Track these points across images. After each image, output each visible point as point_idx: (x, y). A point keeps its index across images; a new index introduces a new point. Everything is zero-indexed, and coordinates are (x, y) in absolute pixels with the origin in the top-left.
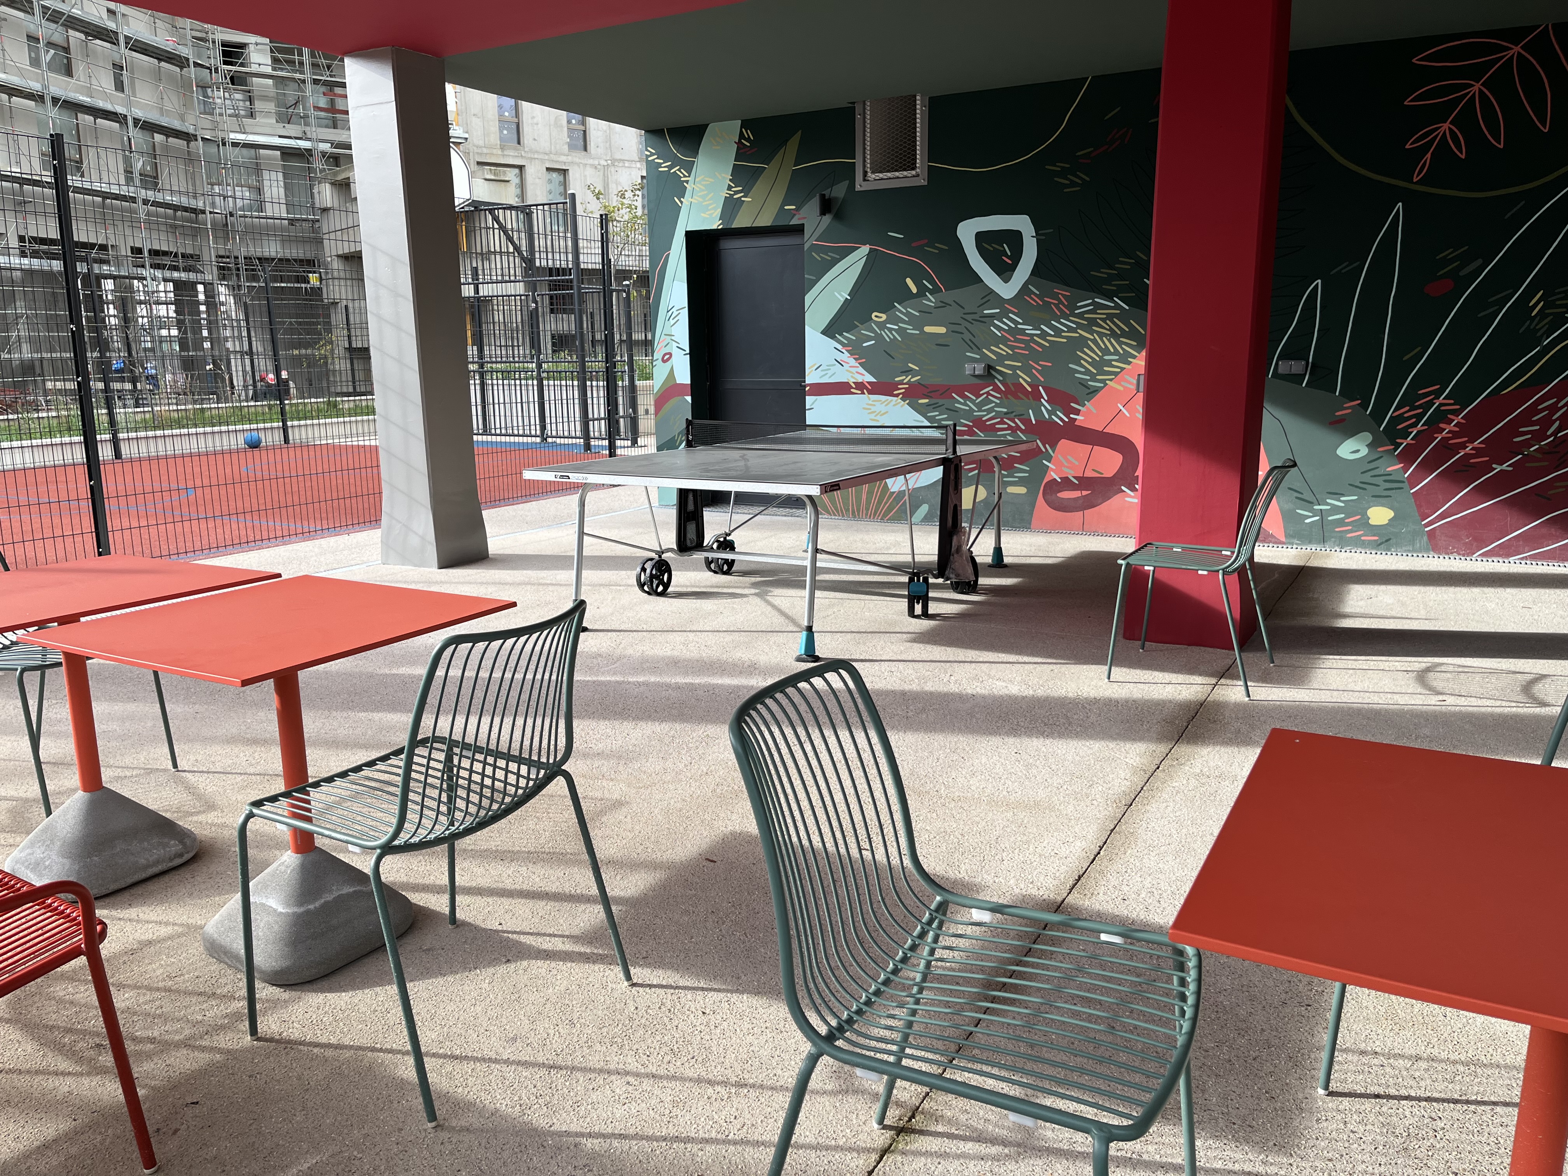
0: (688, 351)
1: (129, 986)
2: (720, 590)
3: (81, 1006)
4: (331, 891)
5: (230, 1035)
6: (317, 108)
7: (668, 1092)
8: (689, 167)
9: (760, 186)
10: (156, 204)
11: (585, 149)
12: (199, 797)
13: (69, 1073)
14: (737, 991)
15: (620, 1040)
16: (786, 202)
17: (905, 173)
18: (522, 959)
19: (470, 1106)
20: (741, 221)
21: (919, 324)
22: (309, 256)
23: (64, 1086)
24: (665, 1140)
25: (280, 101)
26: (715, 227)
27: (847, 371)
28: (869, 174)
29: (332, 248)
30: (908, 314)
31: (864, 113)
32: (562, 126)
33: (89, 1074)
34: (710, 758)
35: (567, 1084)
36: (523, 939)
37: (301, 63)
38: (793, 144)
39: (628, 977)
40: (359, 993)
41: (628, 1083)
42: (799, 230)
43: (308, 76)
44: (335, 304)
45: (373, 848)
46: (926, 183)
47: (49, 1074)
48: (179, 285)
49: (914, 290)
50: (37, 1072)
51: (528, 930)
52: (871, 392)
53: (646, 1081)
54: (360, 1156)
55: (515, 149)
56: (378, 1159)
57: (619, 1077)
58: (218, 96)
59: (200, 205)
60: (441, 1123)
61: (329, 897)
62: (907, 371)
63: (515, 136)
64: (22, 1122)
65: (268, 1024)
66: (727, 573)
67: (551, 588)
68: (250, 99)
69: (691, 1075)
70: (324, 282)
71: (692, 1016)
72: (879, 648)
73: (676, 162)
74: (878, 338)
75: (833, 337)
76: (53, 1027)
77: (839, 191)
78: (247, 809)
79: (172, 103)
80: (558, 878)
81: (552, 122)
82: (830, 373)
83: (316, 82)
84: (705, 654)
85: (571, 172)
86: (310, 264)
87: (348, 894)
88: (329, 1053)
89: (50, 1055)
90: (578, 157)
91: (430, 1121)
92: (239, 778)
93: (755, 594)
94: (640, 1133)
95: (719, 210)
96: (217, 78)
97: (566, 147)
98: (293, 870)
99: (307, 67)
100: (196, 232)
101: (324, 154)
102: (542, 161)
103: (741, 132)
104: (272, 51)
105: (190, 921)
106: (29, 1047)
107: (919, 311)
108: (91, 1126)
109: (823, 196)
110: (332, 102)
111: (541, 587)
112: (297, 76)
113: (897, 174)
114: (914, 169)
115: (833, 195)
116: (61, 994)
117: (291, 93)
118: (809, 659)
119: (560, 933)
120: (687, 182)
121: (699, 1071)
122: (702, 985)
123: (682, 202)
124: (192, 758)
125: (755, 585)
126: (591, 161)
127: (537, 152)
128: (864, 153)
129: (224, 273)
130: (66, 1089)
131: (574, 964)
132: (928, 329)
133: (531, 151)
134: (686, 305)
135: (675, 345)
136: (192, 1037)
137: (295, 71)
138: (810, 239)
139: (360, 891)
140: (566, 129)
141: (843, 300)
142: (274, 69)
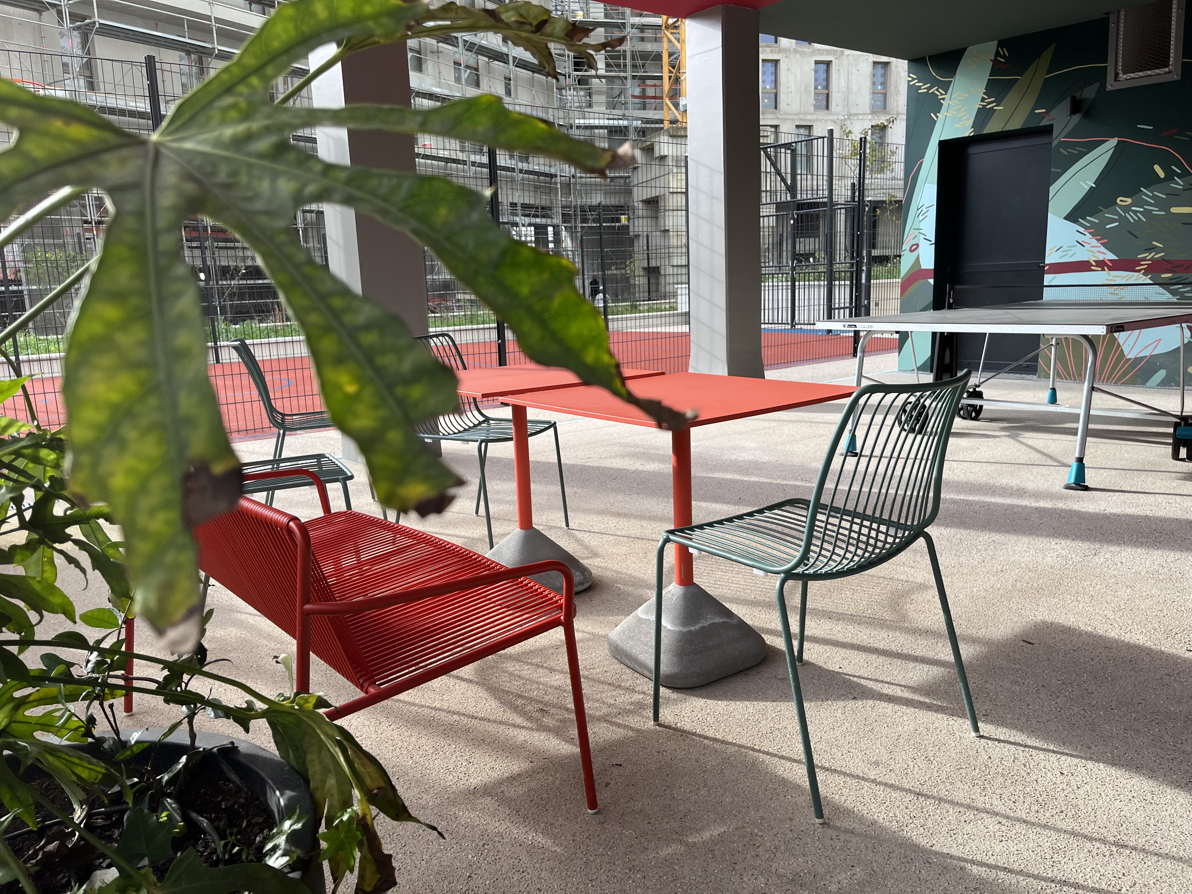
0: (934, 242)
1: (558, 671)
2: (971, 432)
3: (526, 680)
4: (706, 619)
5: (637, 718)
6: (634, 97)
7: (1047, 839)
8: (946, 87)
9: (1012, 97)
10: (528, 172)
11: (827, 108)
12: (586, 547)
13: (523, 727)
14: (1091, 759)
15: (980, 783)
16: (1036, 106)
17: (1157, 71)
18: (867, 698)
19: (848, 813)
20: (993, 127)
21: (1164, 205)
22: (622, 203)
23: (522, 736)
24: (1053, 881)
25: (609, 94)
26: (967, 135)
27: (1088, 250)
28: (1121, 75)
29: (640, 194)
30: (1154, 197)
31: (1118, 22)
32: (810, 92)
33: (537, 730)
34: (1001, 558)
35: (938, 812)
36: (863, 682)
37: (625, 66)
38: (1047, 56)
39: (976, 729)
40: (733, 703)
41: (1000, 823)
42: (1048, 130)
43: (629, 74)
44: (637, 236)
45: (778, 573)
46: (1179, 78)
47: (509, 725)
48: (537, 227)
49: (1162, 175)
50: (501, 723)
51: (866, 676)
52: (1111, 269)
53: (1018, 825)
54: (760, 833)
55: (773, 113)
56: (776, 839)
57: (989, 816)
58: (570, 94)
59: (553, 171)
60: (827, 821)
61: (705, 623)
62: (1151, 249)
63: (774, 103)
64: (494, 757)
65: (667, 715)
66: (975, 419)
67: (821, 425)
68: (590, 95)
69: (1064, 827)
70: (631, 221)
71: (1049, 774)
72: (1148, 482)
73: (935, 83)
74: (1123, 220)
75: (1075, 221)
76: (508, 692)
77: (1089, 93)
78: (665, 535)
79: (540, 101)
80: (884, 639)
81: (803, 89)
82: (1070, 253)
83: (634, 77)
84: (972, 478)
85: (814, 128)
86: (621, 209)
87: (719, 623)
88: (717, 746)
89: (509, 711)
90: (822, 115)
91: (818, 818)
92: (611, 538)
93: (1006, 436)
94: (1025, 870)
95: (972, 120)
96: (569, 81)
97: (812, 108)
98: (678, 597)
99: (629, 68)
100: (550, 190)
101: (636, 128)
102: (793, 120)
103: (997, 51)
104: (606, 59)
105: (594, 631)
106: (493, 704)
107: (1166, 194)
108: (544, 769)
109: (1074, 98)
110: (644, 91)
111: (813, 425)
112: (622, 74)
113: (1149, 72)
114: (1166, 66)
115: (1083, 96)
116: (512, 669)
117: (617, 87)
118: (1078, 487)
119: (896, 682)
120: (943, 99)
121: (1069, 824)
122: (1052, 748)
123: (937, 117)
124: (577, 522)
125: (1003, 429)
126: (831, 117)
127: (789, 114)
128: (1117, 56)
129: (566, 218)
130: (523, 738)
131: (917, 710)
132: (1174, 210)
133: (785, 114)
134: (935, 204)
135: (922, 236)
136: (609, 715)
137: (620, 71)
138: (1058, 137)
139: (728, 622)
140: (813, 94)
141: (1087, 188)
142: (606, 71)
